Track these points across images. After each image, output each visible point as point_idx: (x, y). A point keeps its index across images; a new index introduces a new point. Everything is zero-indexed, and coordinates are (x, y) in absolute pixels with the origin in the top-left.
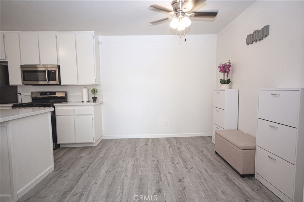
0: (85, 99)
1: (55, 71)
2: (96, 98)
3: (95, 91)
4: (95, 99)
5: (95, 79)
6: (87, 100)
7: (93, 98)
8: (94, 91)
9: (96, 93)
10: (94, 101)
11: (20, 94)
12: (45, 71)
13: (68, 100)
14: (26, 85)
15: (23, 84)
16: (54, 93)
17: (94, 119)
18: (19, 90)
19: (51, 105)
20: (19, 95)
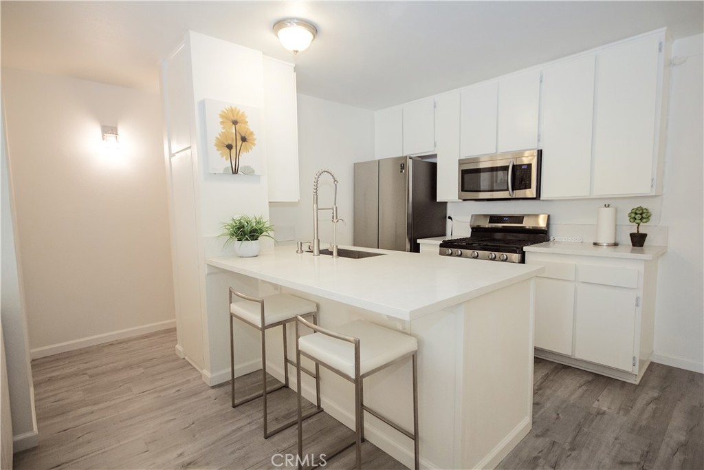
0: (606, 237)
1: (529, 166)
2: (644, 236)
3: (644, 215)
4: (638, 240)
5: (652, 180)
6: (612, 241)
7: (632, 235)
8: (641, 214)
9: (644, 220)
10: (633, 245)
11: (450, 218)
12: (505, 168)
13: (551, 238)
14: (464, 200)
15: (459, 198)
16: (520, 219)
17: (641, 302)
18: (450, 211)
19: (517, 248)
20: (448, 220)
